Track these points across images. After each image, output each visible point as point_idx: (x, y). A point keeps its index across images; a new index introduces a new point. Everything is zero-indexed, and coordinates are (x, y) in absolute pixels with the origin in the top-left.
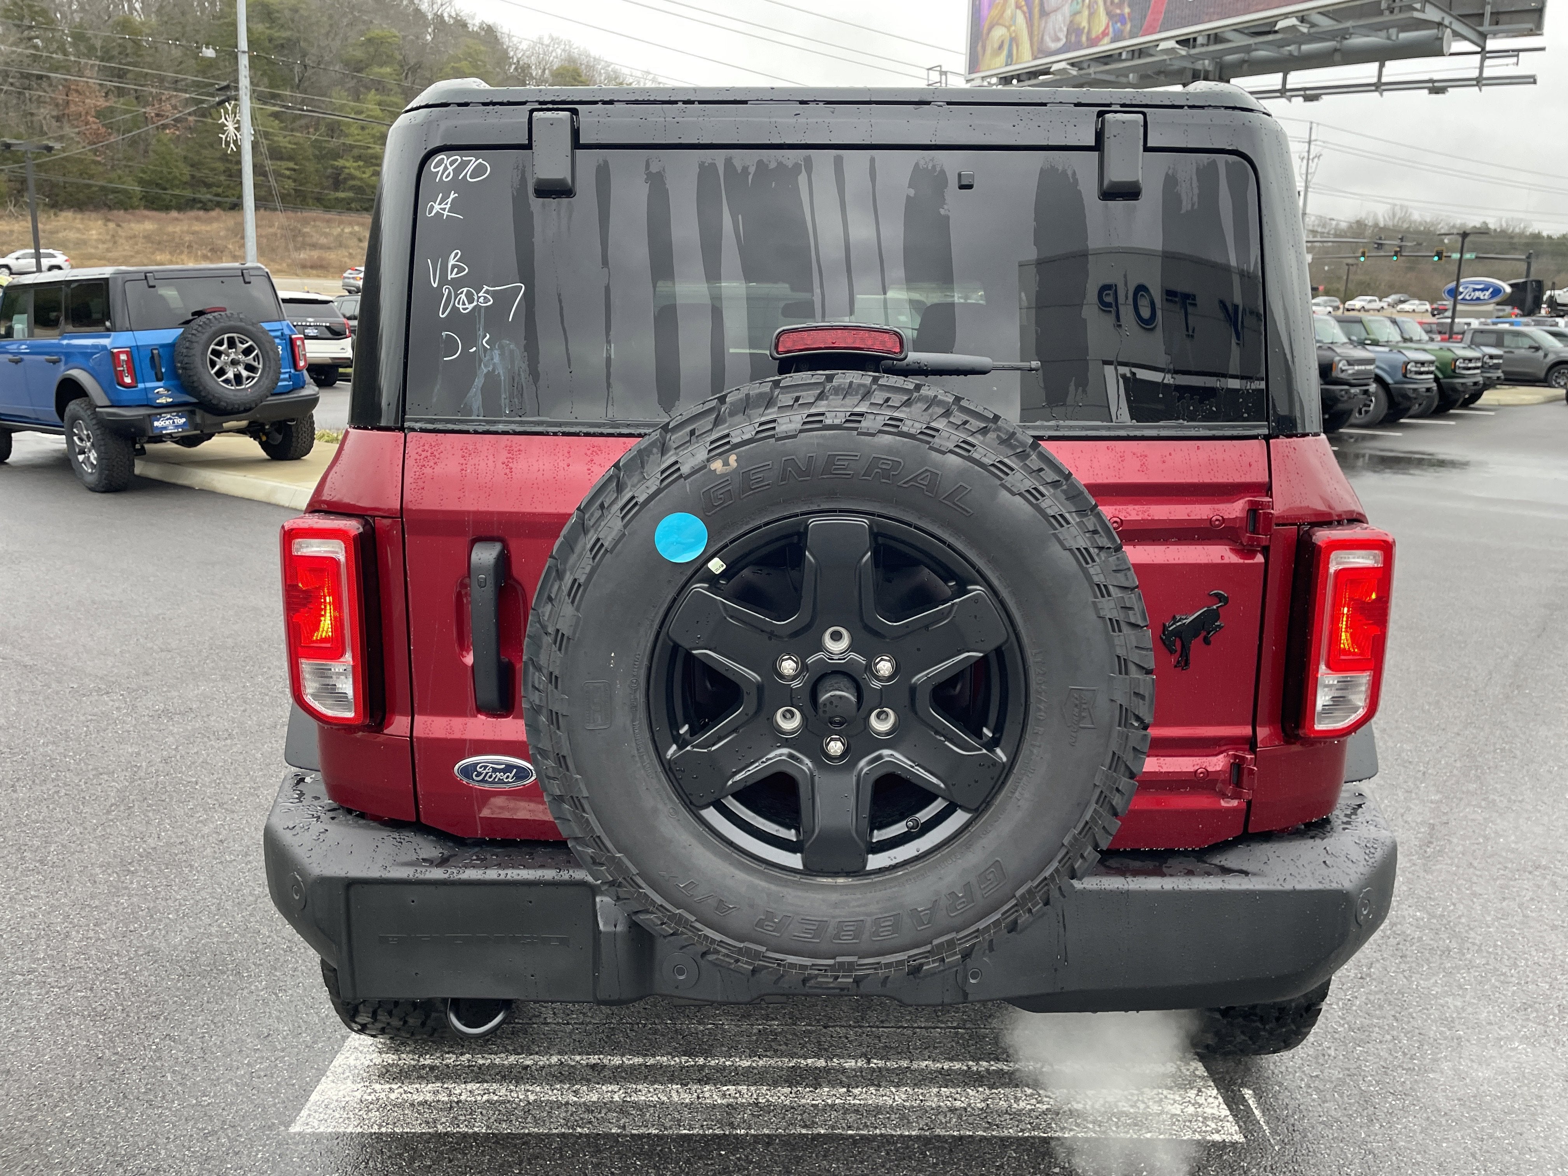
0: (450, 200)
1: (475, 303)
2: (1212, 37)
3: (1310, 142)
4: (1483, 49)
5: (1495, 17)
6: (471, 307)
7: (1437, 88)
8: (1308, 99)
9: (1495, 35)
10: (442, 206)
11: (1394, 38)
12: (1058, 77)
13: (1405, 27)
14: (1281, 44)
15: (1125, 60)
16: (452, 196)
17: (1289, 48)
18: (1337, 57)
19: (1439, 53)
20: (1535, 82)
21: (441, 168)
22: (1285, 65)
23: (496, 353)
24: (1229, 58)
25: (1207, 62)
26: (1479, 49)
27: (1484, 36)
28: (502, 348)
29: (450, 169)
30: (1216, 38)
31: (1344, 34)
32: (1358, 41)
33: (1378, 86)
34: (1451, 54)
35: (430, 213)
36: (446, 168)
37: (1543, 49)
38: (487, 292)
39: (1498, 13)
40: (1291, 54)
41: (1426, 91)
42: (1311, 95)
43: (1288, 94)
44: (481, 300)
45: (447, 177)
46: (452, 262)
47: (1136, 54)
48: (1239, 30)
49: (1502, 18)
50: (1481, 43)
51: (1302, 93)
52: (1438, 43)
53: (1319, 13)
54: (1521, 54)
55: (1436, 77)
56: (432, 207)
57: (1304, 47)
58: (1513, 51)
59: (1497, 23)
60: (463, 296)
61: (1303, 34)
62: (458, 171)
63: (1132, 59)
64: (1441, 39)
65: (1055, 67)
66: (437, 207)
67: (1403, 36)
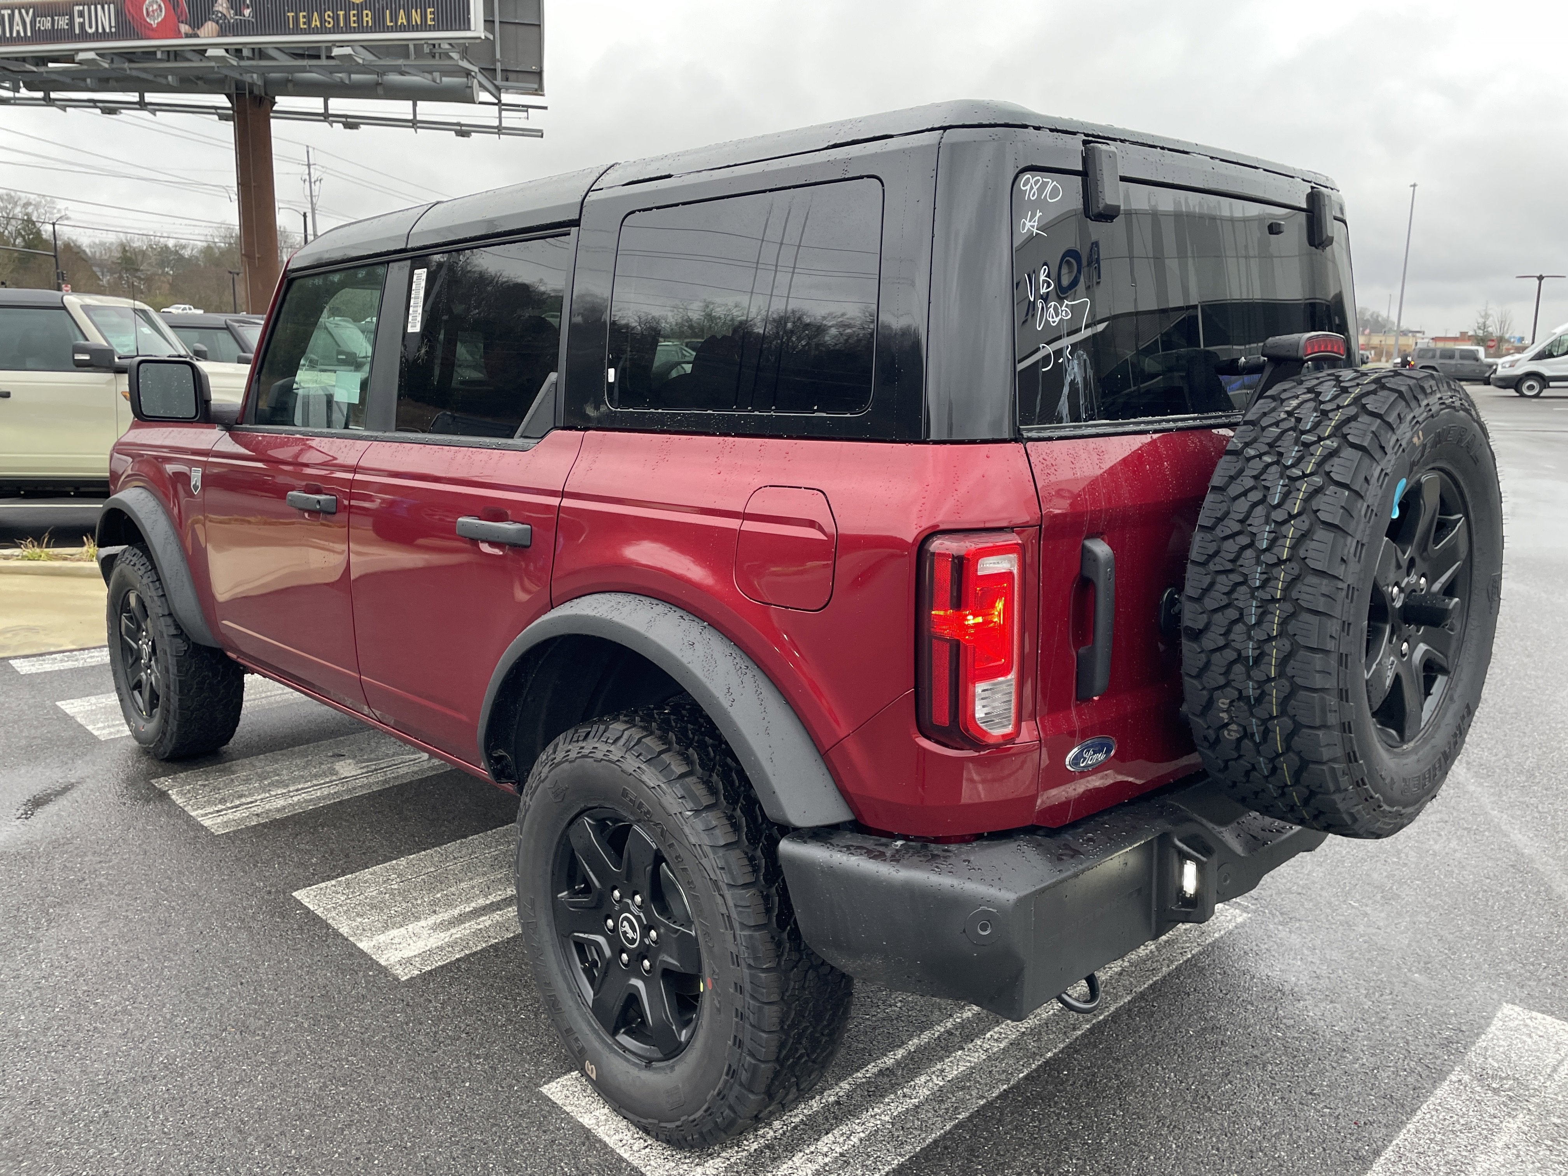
0: (1037, 218)
1: (1060, 317)
2: (256, 51)
3: (309, 165)
4: (500, 101)
5: (505, 74)
6: (1057, 319)
7: (463, 131)
8: (349, 126)
9: (507, 89)
10: (1031, 223)
11: (438, 81)
12: (85, 67)
13: (445, 73)
14: (332, 70)
15: (160, 60)
16: (1039, 214)
17: (340, 75)
18: (380, 91)
19: (471, 100)
20: (542, 136)
21: (1028, 187)
22: (326, 90)
23: (1076, 362)
24: (273, 75)
25: (255, 76)
26: (496, 101)
27: (499, 89)
28: (1079, 358)
29: (1035, 188)
30: (259, 53)
31: (382, 71)
32: (394, 78)
33: (414, 123)
34: (481, 103)
35: (1023, 229)
36: (1032, 188)
37: (545, 108)
38: (1067, 306)
39: (507, 71)
40: (342, 81)
41: (453, 133)
42: (351, 123)
43: (331, 119)
44: (1064, 313)
45: (1033, 196)
46: (1042, 277)
47: (172, 56)
48: (281, 48)
49: (511, 76)
50: (497, 95)
51: (344, 120)
52: (468, 90)
53: (362, 46)
54: (530, 110)
55: (463, 122)
56: (1024, 224)
57: (354, 77)
58: (523, 106)
59: (507, 80)
60: (1051, 310)
61: (358, 64)
62: (1041, 189)
63: (168, 60)
64: (471, 87)
65: (81, 56)
66: (1028, 224)
67: (446, 80)
